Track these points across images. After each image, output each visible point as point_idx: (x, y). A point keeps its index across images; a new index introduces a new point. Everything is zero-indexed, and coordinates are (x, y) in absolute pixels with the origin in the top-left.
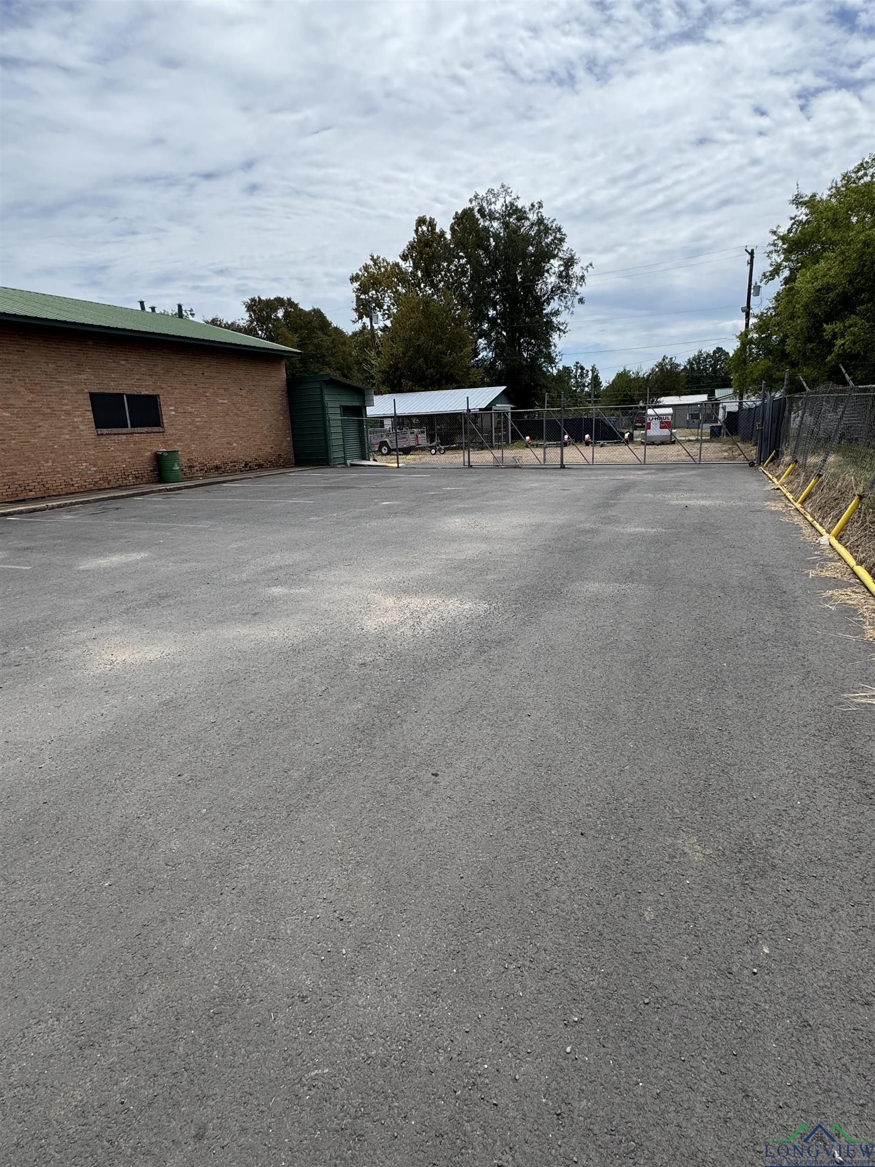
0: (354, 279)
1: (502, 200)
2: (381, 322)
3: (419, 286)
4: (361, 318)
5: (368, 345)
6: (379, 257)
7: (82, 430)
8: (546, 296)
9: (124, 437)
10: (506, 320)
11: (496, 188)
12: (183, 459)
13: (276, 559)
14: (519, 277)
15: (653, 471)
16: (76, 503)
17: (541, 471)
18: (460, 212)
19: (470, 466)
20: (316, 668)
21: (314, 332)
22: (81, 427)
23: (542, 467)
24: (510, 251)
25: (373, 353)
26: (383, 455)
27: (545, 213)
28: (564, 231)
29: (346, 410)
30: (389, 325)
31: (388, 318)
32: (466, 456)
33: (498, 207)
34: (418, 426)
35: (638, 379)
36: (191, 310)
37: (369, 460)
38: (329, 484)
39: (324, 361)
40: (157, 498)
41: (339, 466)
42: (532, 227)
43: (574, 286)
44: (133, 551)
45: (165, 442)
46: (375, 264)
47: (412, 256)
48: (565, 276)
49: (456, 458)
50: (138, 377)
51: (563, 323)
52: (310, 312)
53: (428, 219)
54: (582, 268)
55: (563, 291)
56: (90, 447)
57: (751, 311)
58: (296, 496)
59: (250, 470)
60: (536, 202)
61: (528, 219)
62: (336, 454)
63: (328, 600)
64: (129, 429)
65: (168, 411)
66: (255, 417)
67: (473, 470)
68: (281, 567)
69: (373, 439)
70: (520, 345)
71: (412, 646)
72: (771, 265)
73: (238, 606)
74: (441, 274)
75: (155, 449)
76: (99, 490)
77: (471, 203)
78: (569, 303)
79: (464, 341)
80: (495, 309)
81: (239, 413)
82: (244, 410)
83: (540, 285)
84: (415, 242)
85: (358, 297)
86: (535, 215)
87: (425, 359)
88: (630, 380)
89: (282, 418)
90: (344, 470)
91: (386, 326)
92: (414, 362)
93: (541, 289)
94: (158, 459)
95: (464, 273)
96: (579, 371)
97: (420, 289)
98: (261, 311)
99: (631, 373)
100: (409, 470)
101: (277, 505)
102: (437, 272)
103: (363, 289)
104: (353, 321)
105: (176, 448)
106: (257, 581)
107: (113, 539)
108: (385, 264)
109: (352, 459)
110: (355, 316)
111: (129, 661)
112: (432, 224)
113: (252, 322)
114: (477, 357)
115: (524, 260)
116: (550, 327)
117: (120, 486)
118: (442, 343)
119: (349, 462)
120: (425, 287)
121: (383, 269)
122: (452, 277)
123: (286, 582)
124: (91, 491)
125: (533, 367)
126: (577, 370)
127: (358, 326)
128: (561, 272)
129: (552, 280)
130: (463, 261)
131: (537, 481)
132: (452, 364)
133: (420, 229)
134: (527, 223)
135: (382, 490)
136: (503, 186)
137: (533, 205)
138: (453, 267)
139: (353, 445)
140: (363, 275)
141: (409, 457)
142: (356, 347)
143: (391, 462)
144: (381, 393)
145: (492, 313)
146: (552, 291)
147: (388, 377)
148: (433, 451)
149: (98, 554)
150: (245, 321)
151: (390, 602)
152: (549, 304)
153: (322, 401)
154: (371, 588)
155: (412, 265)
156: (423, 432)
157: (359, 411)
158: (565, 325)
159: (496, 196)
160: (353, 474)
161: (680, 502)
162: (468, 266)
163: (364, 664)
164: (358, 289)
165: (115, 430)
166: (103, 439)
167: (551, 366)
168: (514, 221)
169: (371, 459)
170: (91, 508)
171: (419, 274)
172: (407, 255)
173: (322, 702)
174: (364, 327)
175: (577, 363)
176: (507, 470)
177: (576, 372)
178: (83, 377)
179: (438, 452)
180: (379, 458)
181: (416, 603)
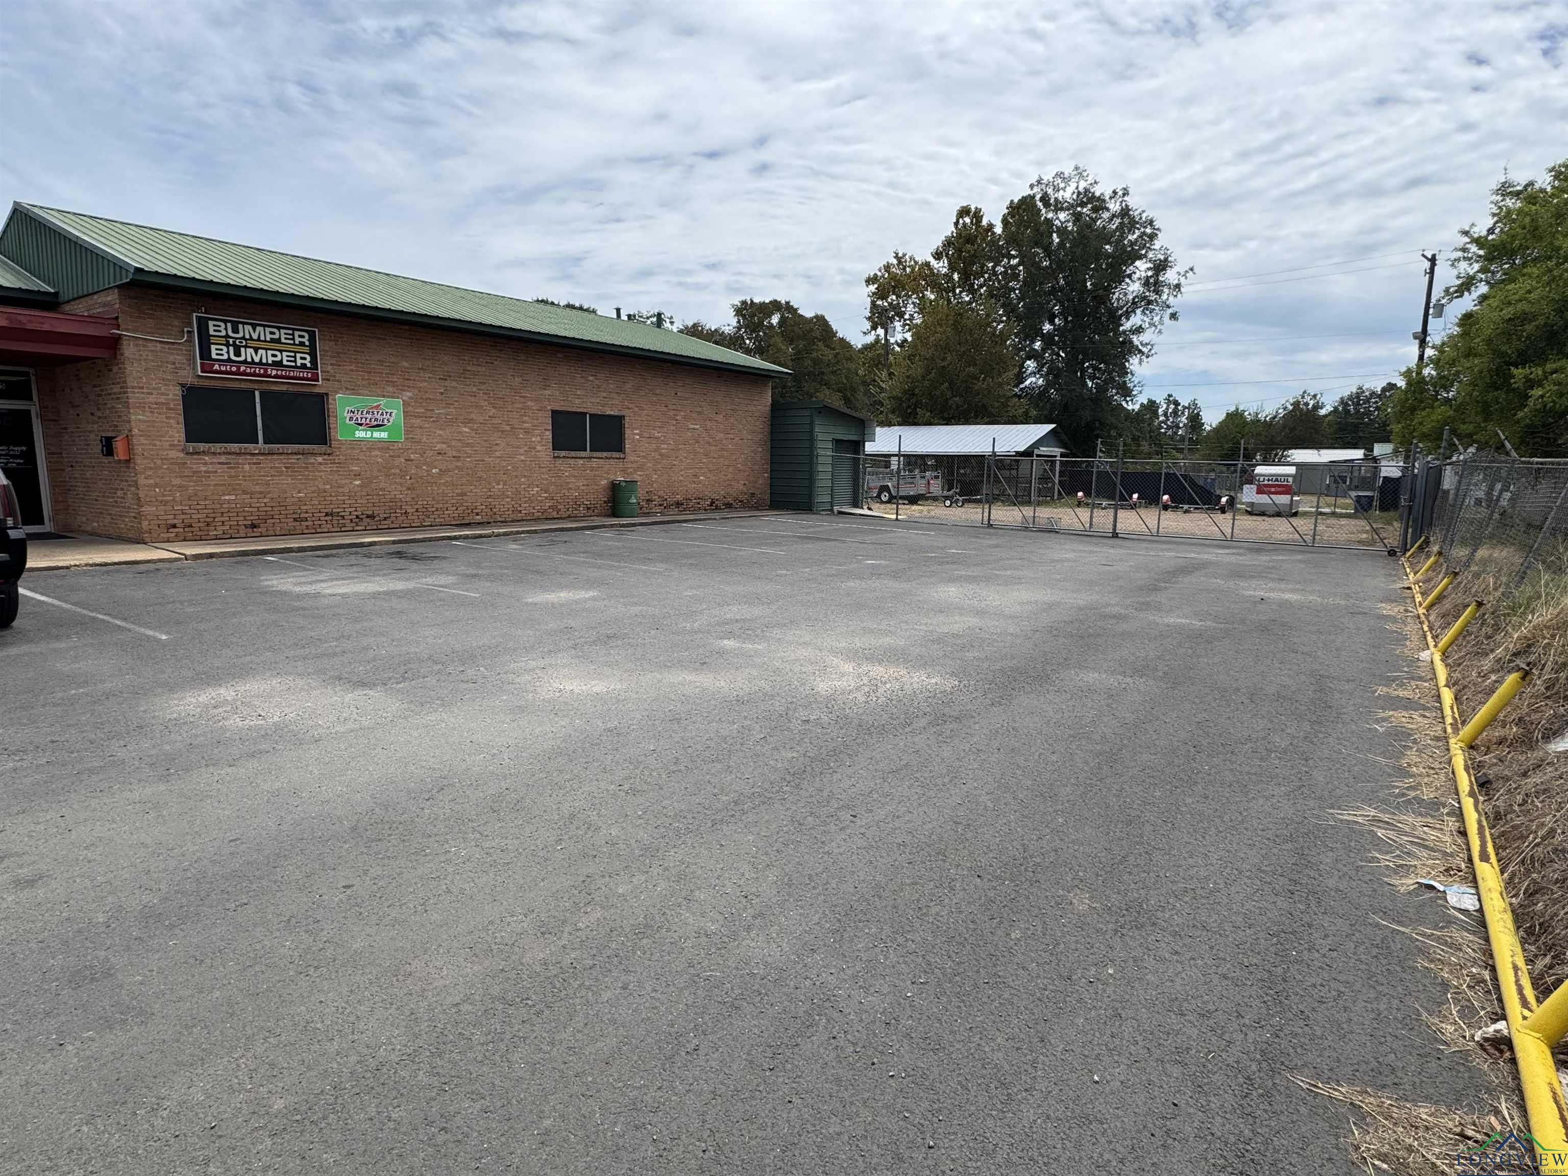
0: (869, 281)
1: (1073, 186)
2: (899, 334)
3: (954, 292)
4: (874, 328)
5: (880, 362)
6: (904, 255)
7: (539, 451)
8: (1125, 309)
9: (581, 462)
10: (1066, 337)
11: (1068, 170)
12: (641, 493)
13: (733, 611)
14: (1088, 284)
15: (1241, 551)
16: (523, 532)
17: (1085, 539)
18: (1016, 201)
19: (990, 526)
20: (757, 718)
21: (814, 344)
22: (539, 448)
23: (1087, 534)
24: (1079, 251)
25: (884, 374)
26: (882, 502)
27: (1133, 201)
28: (1157, 224)
29: (839, 444)
30: (910, 339)
31: (909, 330)
32: (987, 510)
33: (1067, 194)
34: (935, 468)
35: (1256, 422)
36: (671, 318)
37: (862, 508)
38: (806, 533)
39: (822, 379)
40: (609, 534)
41: (824, 513)
42: (1112, 220)
43: (1165, 297)
44: (582, 588)
45: (624, 471)
46: (900, 262)
47: (947, 256)
48: (1153, 284)
49: (972, 514)
50: (604, 394)
51: (1147, 344)
52: (812, 319)
53: (973, 210)
54: (1179, 274)
55: (1150, 302)
56: (544, 470)
57: (1428, 339)
58: (766, 545)
59: (716, 509)
60: (1120, 188)
61: (1108, 209)
62: (823, 498)
63: (781, 658)
64: (588, 453)
65: (632, 435)
66: (730, 446)
67: (992, 531)
68: (737, 621)
69: (872, 482)
70: (1083, 371)
71: (861, 711)
72: (1458, 277)
73: (687, 653)
74: (983, 277)
75: (612, 477)
76: (546, 519)
77: (1032, 189)
78: (1156, 319)
79: (1005, 363)
80: (1052, 322)
81: (711, 440)
82: (717, 438)
83: (1117, 294)
84: (953, 236)
85: (873, 303)
86: (1118, 204)
87: (950, 384)
88: (1245, 423)
89: (760, 449)
90: (829, 518)
91: (905, 340)
92: (935, 388)
93: (1118, 299)
94: (614, 487)
95: (1015, 277)
96: (1172, 406)
97: (955, 295)
98: (753, 316)
99: (1246, 413)
100: (911, 524)
101: (740, 553)
102: (978, 274)
103: (881, 294)
104: (865, 333)
105: (636, 477)
106: (709, 632)
107: (561, 574)
108: (912, 263)
109: (841, 505)
110: (867, 325)
111: (576, 691)
112: (977, 216)
113: (739, 329)
114: (1023, 382)
115: (1097, 260)
116: (1129, 348)
117: (569, 517)
118: (975, 365)
119: (836, 508)
120: (961, 292)
121: (908, 270)
122: (999, 282)
123: (739, 637)
124: (537, 520)
125: (1100, 399)
126: (1168, 406)
127: (870, 338)
128: (1148, 278)
129: (1134, 288)
130: (1014, 262)
131: (1074, 551)
132: (986, 392)
133: (961, 221)
134: (1106, 215)
135: (870, 547)
136: (1077, 168)
137: (1115, 192)
138: (1000, 269)
139: (844, 489)
140: (883, 276)
141: (915, 507)
142: (864, 364)
143: (888, 512)
144: (890, 424)
145: (1047, 327)
146: (1134, 303)
147: (900, 404)
148: (948, 503)
149: (544, 589)
150: (731, 328)
151: (848, 667)
152: (1128, 319)
153: (811, 432)
154: (832, 651)
155: (946, 265)
156: (937, 477)
157: (857, 446)
158: (1149, 347)
159: (1066, 180)
160: (841, 524)
161: (1257, 593)
162: (1021, 268)
163: (808, 721)
164: (874, 294)
165: (573, 454)
166: (559, 461)
167: (1125, 400)
168: (1088, 212)
169: (865, 507)
170: (537, 539)
171: (956, 276)
172: (941, 253)
173: (759, 747)
174: (877, 341)
175: (1170, 396)
176: (1039, 534)
177: (1167, 409)
178: (547, 392)
179: (954, 505)
180: (875, 506)
181: (878, 671)
